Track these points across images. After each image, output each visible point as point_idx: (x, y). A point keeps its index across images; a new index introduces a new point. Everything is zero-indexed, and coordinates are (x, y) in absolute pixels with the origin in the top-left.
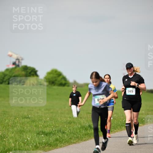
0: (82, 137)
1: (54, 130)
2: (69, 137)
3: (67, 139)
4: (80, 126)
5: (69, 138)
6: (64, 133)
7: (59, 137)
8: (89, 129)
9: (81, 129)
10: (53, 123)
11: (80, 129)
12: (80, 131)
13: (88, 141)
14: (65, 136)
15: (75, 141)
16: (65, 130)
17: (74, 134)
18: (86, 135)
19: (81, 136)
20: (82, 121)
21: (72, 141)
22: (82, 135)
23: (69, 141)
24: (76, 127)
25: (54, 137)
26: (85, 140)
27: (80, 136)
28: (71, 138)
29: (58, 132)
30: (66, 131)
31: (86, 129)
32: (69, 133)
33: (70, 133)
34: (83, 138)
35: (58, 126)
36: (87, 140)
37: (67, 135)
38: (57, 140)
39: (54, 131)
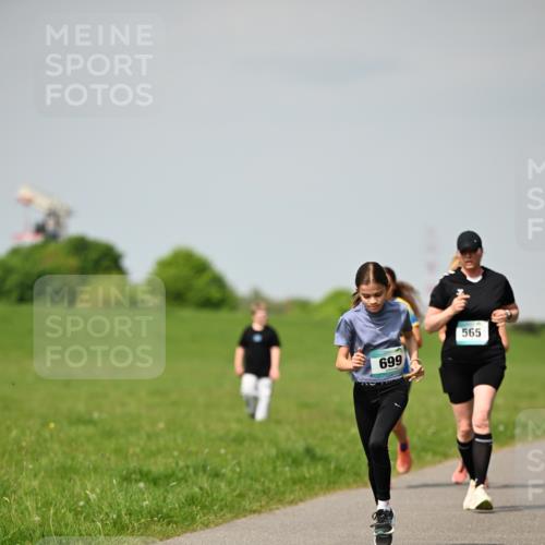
0: (282, 489)
1: (181, 464)
2: (234, 490)
3: (229, 498)
4: (273, 452)
5: (235, 494)
6: (217, 475)
7: (201, 489)
8: (307, 460)
9: (278, 463)
10: (179, 441)
11: (274, 462)
12: (275, 469)
13: (302, 505)
14: (223, 485)
15: (256, 506)
16: (223, 467)
17: (252, 479)
18: (294, 483)
19: (277, 486)
20: (281, 433)
21: (246, 504)
22: (280, 483)
23: (237, 506)
24: (259, 453)
25: (183, 491)
26: (292, 502)
27: (273, 486)
28: (241, 496)
29: (196, 473)
30: (224, 471)
31: (296, 462)
32: (236, 476)
33: (240, 478)
34: (284, 493)
35: (197, 453)
36: (301, 500)
37: (230, 483)
38: (192, 500)
39: (181, 470)
